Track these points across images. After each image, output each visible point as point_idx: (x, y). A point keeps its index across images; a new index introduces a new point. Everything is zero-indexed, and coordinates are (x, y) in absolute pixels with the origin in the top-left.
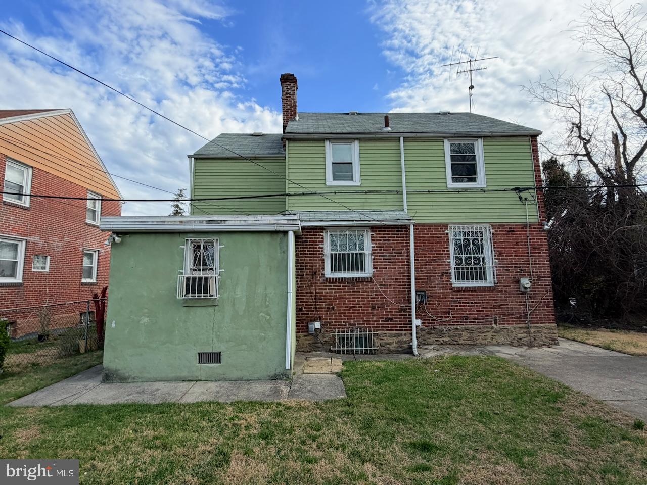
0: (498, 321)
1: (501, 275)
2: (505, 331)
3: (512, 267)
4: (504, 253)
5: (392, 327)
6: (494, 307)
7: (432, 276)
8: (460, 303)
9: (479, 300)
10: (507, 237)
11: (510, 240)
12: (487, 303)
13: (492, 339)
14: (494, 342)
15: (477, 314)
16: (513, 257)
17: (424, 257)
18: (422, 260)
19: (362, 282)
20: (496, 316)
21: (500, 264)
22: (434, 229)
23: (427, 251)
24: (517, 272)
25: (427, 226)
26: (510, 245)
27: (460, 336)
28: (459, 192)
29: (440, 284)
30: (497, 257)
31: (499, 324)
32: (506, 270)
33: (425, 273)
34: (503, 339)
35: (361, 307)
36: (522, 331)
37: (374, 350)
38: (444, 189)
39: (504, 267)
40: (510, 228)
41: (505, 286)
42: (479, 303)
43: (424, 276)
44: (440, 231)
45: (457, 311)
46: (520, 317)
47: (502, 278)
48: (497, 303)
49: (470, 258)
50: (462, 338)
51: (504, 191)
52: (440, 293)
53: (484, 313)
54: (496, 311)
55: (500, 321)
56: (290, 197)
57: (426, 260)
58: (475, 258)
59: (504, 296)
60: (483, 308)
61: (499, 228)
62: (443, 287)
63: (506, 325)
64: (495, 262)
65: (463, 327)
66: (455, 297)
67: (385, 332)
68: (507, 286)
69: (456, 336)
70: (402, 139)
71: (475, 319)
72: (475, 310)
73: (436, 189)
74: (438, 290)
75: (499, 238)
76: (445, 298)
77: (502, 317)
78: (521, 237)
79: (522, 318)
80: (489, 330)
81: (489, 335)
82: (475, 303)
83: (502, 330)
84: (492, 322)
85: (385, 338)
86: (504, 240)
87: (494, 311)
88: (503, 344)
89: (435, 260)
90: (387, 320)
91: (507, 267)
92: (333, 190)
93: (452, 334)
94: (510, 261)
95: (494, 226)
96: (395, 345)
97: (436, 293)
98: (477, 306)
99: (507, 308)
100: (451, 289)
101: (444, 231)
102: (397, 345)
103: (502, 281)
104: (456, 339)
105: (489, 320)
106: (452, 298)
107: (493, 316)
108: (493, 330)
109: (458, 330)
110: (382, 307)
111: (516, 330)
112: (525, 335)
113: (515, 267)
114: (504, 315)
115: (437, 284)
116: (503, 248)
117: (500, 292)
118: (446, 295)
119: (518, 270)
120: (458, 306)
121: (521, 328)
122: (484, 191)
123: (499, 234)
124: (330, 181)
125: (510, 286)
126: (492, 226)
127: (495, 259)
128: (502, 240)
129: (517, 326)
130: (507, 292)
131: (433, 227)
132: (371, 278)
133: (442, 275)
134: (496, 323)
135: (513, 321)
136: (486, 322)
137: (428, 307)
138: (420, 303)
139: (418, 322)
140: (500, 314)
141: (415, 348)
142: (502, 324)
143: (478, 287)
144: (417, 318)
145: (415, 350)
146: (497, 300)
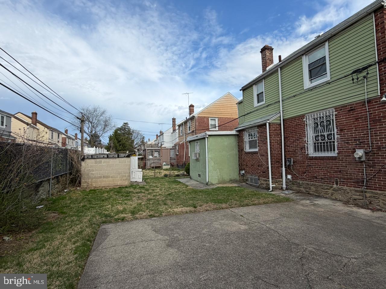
0: (339, 182)
1: (342, 147)
2: (342, 190)
3: (352, 140)
4: (345, 129)
5: (265, 176)
6: (336, 172)
7: (297, 149)
8: (312, 167)
9: (325, 166)
10: (349, 115)
11: (351, 117)
12: (331, 168)
13: (332, 195)
14: (333, 198)
15: (323, 176)
16: (354, 132)
17: (293, 138)
18: (291, 140)
19: (255, 154)
20: (337, 179)
21: (342, 139)
22: (297, 119)
23: (294, 134)
24: (356, 144)
25: (294, 118)
26: (351, 122)
27: (310, 189)
28: (311, 90)
29: (301, 155)
30: (339, 133)
31: (340, 185)
32: (346, 143)
33: (293, 148)
34: (340, 197)
35: (255, 165)
36: (358, 194)
37: (258, 186)
38: (303, 91)
39: (345, 141)
40: (351, 107)
41: (345, 156)
42: (325, 168)
43: (292, 150)
44: (301, 120)
45: (311, 172)
46: (358, 182)
47: (343, 149)
48: (338, 169)
49: (318, 136)
50: (311, 190)
51: (345, 77)
52: (301, 160)
53: (328, 176)
54: (338, 175)
55: (340, 183)
56: (245, 116)
57: (293, 139)
58: (321, 135)
59: (344, 164)
60: (328, 172)
61: (341, 110)
62: (303, 156)
63: (345, 187)
64: (338, 137)
65: (312, 183)
66: (309, 163)
67: (263, 178)
68: (347, 156)
69: (307, 188)
70: (279, 69)
71: (322, 179)
72: (322, 173)
73: (297, 93)
74: (299, 158)
75: (341, 118)
76: (304, 163)
77: (342, 180)
78: (362, 113)
79: (359, 183)
80: (328, 188)
81: (330, 191)
82: (322, 168)
83: (340, 189)
84: (334, 182)
85: (262, 181)
86: (345, 118)
87: (336, 175)
88: (340, 201)
89: (298, 139)
90: (263, 172)
91: (347, 140)
92: (256, 109)
93: (305, 186)
94: (350, 136)
95: (336, 108)
96: (265, 185)
97: (299, 160)
98: (323, 170)
99: (346, 173)
100: (307, 158)
101: (303, 120)
102: (266, 185)
103: (342, 152)
104: (307, 190)
105: (332, 181)
106: (307, 163)
107: (335, 179)
108: (332, 189)
109: (308, 184)
110: (262, 166)
111: (352, 192)
112: (361, 197)
113: (354, 140)
114: (345, 179)
115: (299, 155)
116: (344, 125)
117: (340, 160)
118: (304, 162)
119: (358, 143)
120: (311, 169)
121: (356, 191)
122: (330, 83)
123: (341, 114)
124: (256, 104)
125: (350, 156)
126: (335, 109)
127: (337, 135)
128: (344, 118)
129: (353, 188)
130: (347, 160)
131: (297, 118)
132: (257, 152)
133: (302, 149)
134: (337, 184)
135: (352, 184)
136: (330, 182)
137: (294, 168)
138: (289, 166)
139: (289, 177)
140: (341, 178)
141: (271, 188)
142: (342, 185)
143: (323, 157)
144: (289, 174)
145: (271, 189)
146: (338, 166)
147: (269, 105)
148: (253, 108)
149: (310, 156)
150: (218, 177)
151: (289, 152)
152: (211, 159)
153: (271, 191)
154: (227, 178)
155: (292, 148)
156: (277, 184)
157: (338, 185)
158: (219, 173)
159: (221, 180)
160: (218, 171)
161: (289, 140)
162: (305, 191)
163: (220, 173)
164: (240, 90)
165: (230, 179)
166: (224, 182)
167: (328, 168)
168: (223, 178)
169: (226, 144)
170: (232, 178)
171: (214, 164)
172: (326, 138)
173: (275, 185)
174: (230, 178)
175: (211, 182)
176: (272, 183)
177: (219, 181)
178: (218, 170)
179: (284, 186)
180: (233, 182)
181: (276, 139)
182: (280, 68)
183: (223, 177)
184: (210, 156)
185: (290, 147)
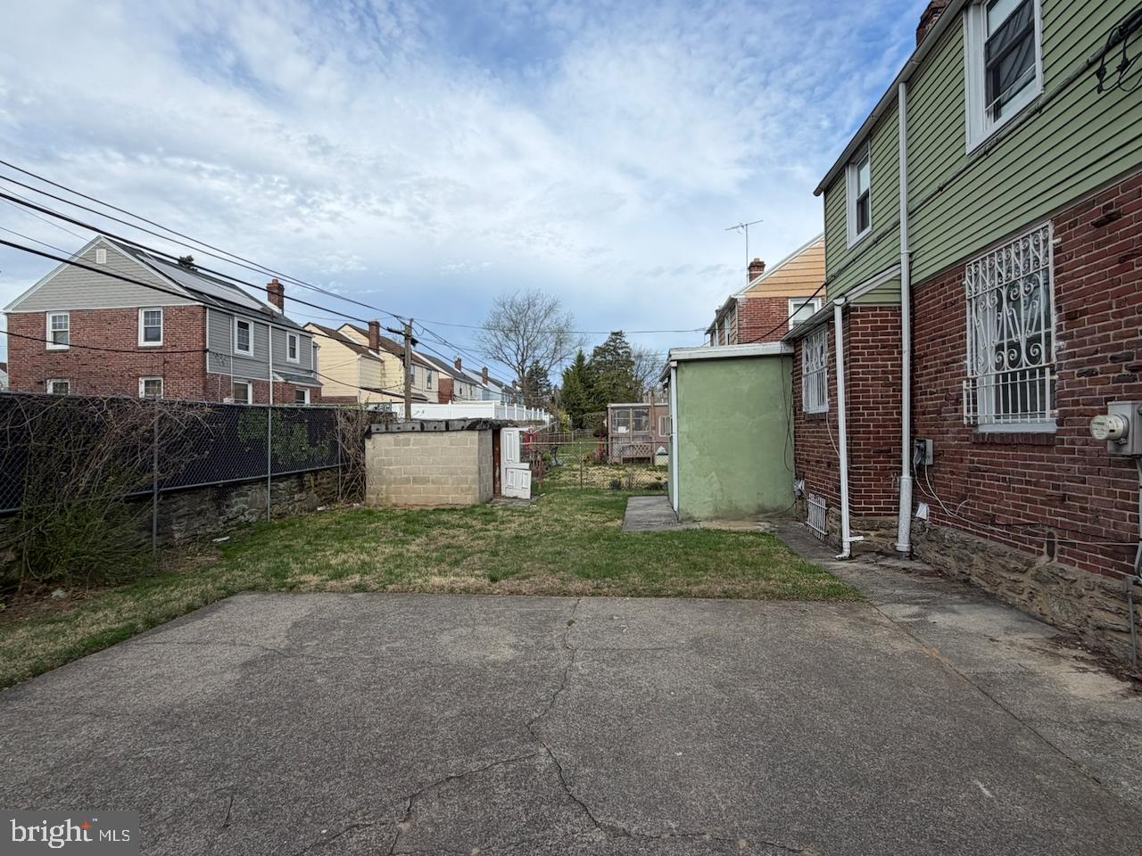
0: (1058, 547)
2: (1062, 583)
3: (1104, 360)
4: (1086, 312)
6: (1050, 501)
7: (944, 404)
8: (984, 478)
9: (1018, 474)
10: (1098, 246)
11: (1106, 254)
12: (1035, 484)
13: (1031, 596)
14: (1035, 609)
15: (1013, 514)
16: (1112, 321)
17: (935, 359)
18: (931, 366)
19: (824, 420)
20: (1052, 530)
22: (947, 283)
23: (939, 344)
24: (1116, 380)
26: (1105, 275)
27: (970, 563)
28: (986, 152)
29: (953, 426)
30: (1064, 331)
31: (1060, 560)
32: (1087, 374)
33: (936, 399)
34: (1056, 608)
35: (822, 462)
36: (1113, 605)
37: (825, 536)
38: (963, 164)
39: (1082, 364)
40: (1105, 208)
42: (1018, 482)
43: (934, 405)
44: (956, 286)
45: (978, 498)
48: (1058, 488)
50: (973, 570)
52: (955, 446)
53: (1027, 517)
54: (1057, 514)
55: (1061, 551)
57: (937, 365)
58: (1010, 345)
59: (1077, 467)
60: (1028, 500)
61: (1075, 223)
63: (1076, 568)
64: (1060, 348)
65: (979, 540)
66: (975, 459)
67: (835, 510)
69: (963, 560)
70: (902, 91)
71: (1009, 526)
72: (1011, 502)
73: (950, 174)
74: (951, 439)
75: (1074, 259)
76: (962, 461)
77: (1068, 539)
80: (1020, 566)
81: (1027, 581)
82: (1010, 481)
83: (1056, 577)
84: (1042, 546)
85: (832, 520)
86: (1088, 261)
87: (1050, 513)
89: (949, 364)
91: (1089, 362)
92: (851, 256)
93: (957, 553)
94: (1101, 340)
95: (1061, 220)
96: (838, 535)
97: (949, 446)
98: (1014, 490)
99: (1082, 509)
100: (968, 439)
101: (961, 284)
103: (1071, 413)
104: (964, 567)
105: (1038, 539)
106: (971, 461)
107: (1048, 530)
108: (1031, 571)
109: (967, 545)
111: (1092, 593)
112: (1121, 622)
113: (1113, 359)
114: (1076, 534)
116: (1083, 293)
117: (1065, 451)
118: (962, 453)
119: (1124, 371)
120: (979, 484)
121: (1108, 592)
122: (1041, 109)
123: (1073, 245)
124: (853, 238)
126: (1056, 222)
127: (1059, 338)
128: (1082, 263)
129: (1099, 579)
130: (1085, 453)
131: (947, 280)
132: (826, 413)
133: (957, 402)
134: (1051, 554)
135: (1097, 561)
136: (1031, 543)
137: (938, 478)
138: (920, 468)
139: (923, 511)
140: (1063, 528)
141: (846, 546)
142: (1067, 561)
143: (1012, 434)
144: (924, 502)
145: (846, 553)
146: (1058, 478)
147: (879, 238)
148: (846, 253)
149: (981, 430)
150: (712, 497)
151: (924, 414)
152: (688, 437)
153: (842, 559)
154: (746, 499)
155: (932, 399)
156: (872, 533)
157: (1056, 559)
158: (717, 486)
159: (724, 507)
160: (715, 478)
161: (926, 367)
162: (956, 572)
163: (721, 483)
164: (817, 193)
165: (759, 506)
166: (738, 516)
167: (1028, 483)
168: (731, 502)
169: (745, 387)
170: (768, 504)
171: (697, 453)
172: (1024, 356)
173: (861, 538)
174: (760, 502)
175: (689, 511)
176: (851, 528)
177: (716, 511)
178: (713, 473)
179: (903, 545)
180: (769, 517)
181: (877, 366)
182: (904, 82)
183: (733, 498)
184: (685, 428)
185: (929, 396)
